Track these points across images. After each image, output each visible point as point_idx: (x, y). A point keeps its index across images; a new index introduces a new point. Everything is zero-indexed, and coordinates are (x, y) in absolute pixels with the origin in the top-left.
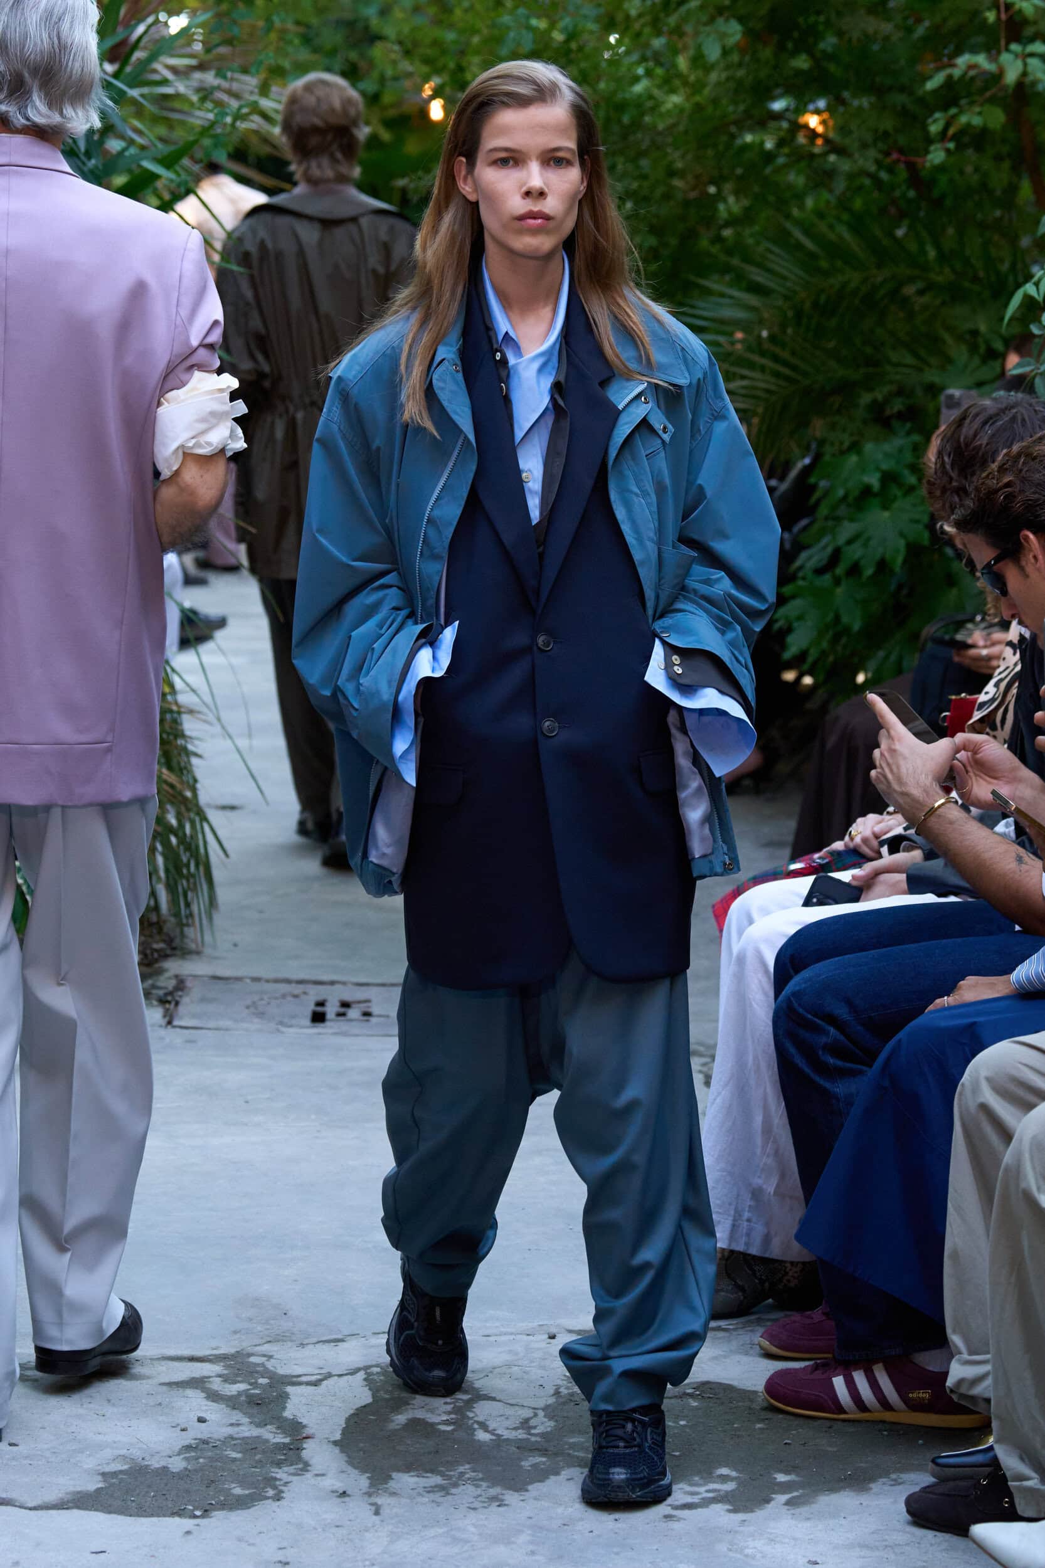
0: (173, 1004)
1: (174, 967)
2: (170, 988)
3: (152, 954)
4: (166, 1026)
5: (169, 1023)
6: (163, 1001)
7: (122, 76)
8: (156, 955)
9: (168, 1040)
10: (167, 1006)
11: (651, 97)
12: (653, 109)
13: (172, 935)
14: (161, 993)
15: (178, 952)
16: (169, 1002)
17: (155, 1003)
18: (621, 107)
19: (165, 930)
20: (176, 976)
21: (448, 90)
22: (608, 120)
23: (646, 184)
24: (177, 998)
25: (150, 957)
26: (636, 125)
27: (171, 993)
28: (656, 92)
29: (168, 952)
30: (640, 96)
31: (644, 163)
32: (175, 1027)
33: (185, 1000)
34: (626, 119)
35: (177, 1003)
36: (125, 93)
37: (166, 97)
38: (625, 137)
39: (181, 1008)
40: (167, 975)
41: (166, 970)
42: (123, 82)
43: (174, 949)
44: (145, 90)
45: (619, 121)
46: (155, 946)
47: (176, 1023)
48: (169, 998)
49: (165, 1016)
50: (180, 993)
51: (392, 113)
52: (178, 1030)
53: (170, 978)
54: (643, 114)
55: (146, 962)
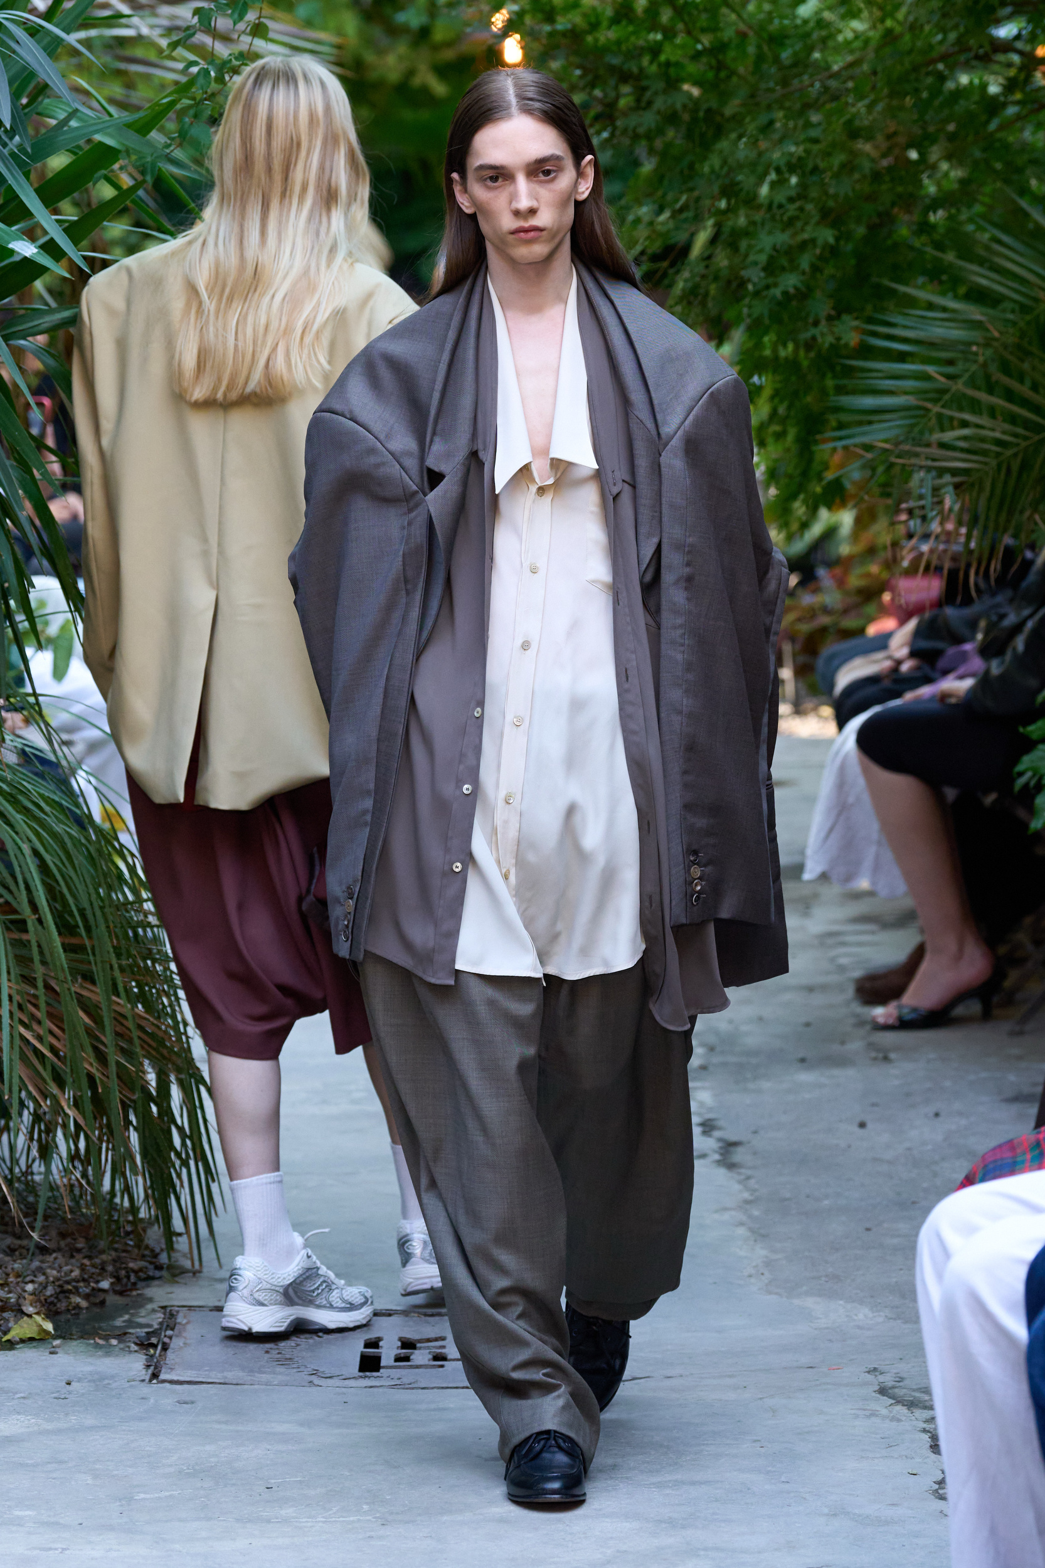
0: (159, 1347)
1: (160, 1294)
2: (156, 1326)
3: (128, 1277)
4: (150, 1381)
5: (155, 1376)
6: (145, 1345)
7: (58, 16)
8: (133, 1278)
9: (152, 1401)
10: (152, 1351)
11: (821, 23)
12: (824, 41)
13: (157, 1250)
14: (142, 1332)
15: (164, 1273)
16: (155, 1346)
17: (134, 1347)
18: (777, 40)
19: (146, 1241)
20: (164, 1308)
21: (528, 20)
22: (760, 58)
23: (816, 148)
24: (166, 1340)
25: (125, 1280)
26: (801, 64)
27: (154, 1333)
28: (827, 15)
29: (151, 1274)
30: (806, 22)
31: (815, 118)
32: (164, 1381)
33: (175, 1343)
34: (786, 55)
35: (165, 1348)
36: (62, 40)
37: (121, 41)
38: (785, 82)
39: (169, 1352)
40: (150, 1306)
41: (151, 1300)
42: (57, 26)
43: (159, 1268)
44: (93, 33)
45: (777, 60)
46: (131, 1265)
47: (162, 1377)
48: (154, 1340)
49: (148, 1366)
50: (169, 1333)
51: (449, 55)
52: (167, 1385)
53: (154, 1311)
54: (811, 49)
55: (118, 1288)
